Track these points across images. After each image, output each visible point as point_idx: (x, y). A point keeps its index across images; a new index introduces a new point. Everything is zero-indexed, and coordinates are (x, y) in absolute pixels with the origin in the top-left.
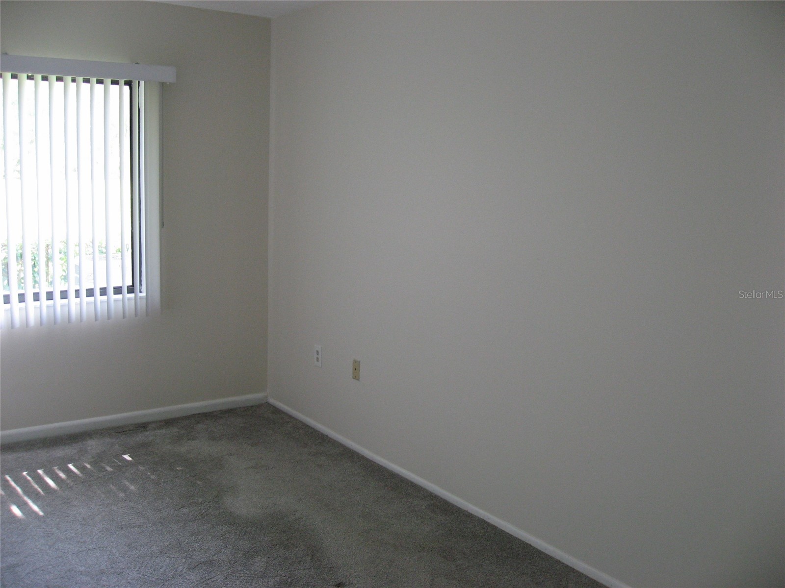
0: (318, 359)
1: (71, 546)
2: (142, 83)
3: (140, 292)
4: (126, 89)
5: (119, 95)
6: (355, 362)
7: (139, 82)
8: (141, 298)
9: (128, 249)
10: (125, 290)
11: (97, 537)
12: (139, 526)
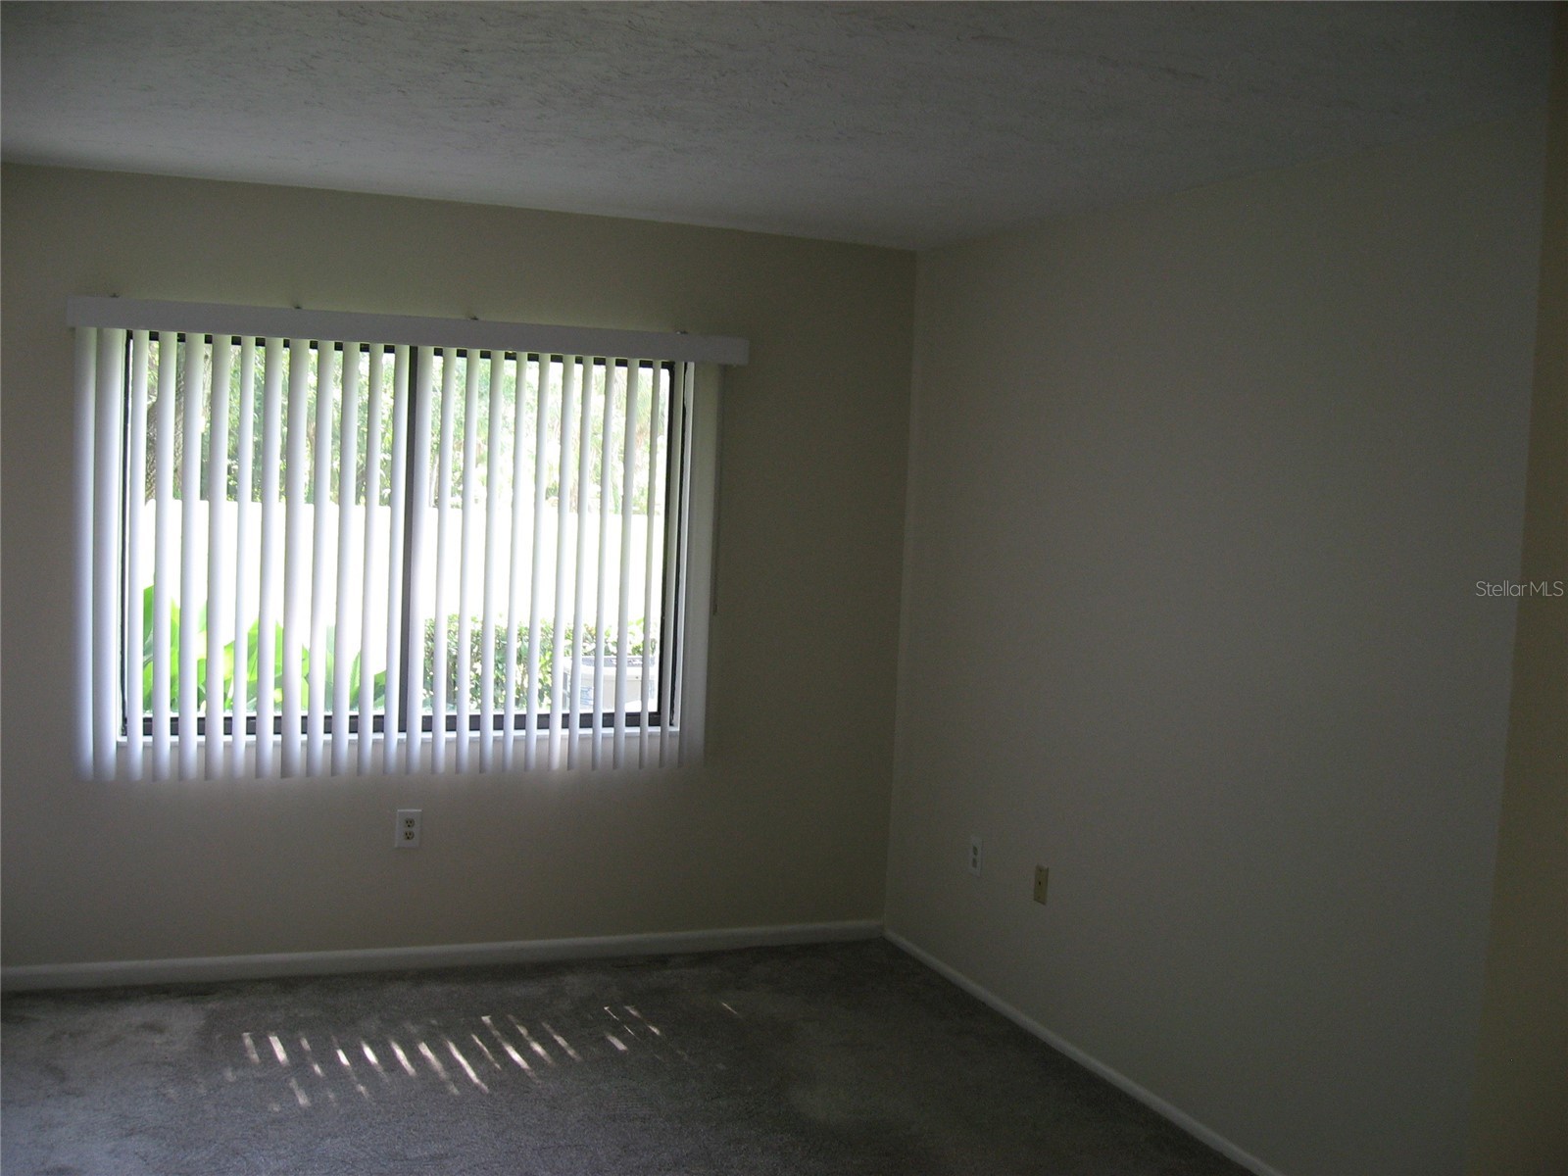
0: (975, 861)
1: (531, 1138)
2: (691, 366)
3: (671, 725)
4: (665, 374)
5: (651, 383)
6: (1040, 870)
7: (686, 365)
8: (672, 734)
9: (654, 649)
10: (646, 719)
11: (573, 1128)
12: (643, 1120)
